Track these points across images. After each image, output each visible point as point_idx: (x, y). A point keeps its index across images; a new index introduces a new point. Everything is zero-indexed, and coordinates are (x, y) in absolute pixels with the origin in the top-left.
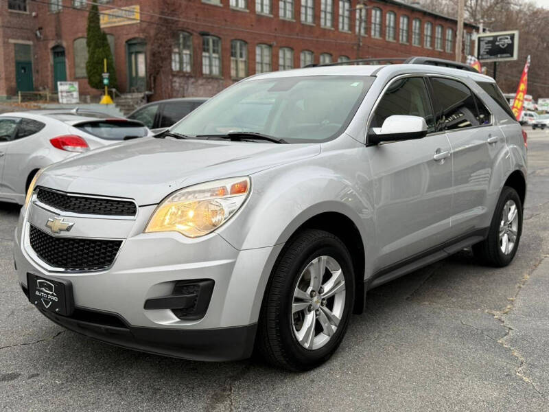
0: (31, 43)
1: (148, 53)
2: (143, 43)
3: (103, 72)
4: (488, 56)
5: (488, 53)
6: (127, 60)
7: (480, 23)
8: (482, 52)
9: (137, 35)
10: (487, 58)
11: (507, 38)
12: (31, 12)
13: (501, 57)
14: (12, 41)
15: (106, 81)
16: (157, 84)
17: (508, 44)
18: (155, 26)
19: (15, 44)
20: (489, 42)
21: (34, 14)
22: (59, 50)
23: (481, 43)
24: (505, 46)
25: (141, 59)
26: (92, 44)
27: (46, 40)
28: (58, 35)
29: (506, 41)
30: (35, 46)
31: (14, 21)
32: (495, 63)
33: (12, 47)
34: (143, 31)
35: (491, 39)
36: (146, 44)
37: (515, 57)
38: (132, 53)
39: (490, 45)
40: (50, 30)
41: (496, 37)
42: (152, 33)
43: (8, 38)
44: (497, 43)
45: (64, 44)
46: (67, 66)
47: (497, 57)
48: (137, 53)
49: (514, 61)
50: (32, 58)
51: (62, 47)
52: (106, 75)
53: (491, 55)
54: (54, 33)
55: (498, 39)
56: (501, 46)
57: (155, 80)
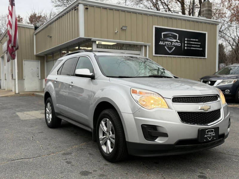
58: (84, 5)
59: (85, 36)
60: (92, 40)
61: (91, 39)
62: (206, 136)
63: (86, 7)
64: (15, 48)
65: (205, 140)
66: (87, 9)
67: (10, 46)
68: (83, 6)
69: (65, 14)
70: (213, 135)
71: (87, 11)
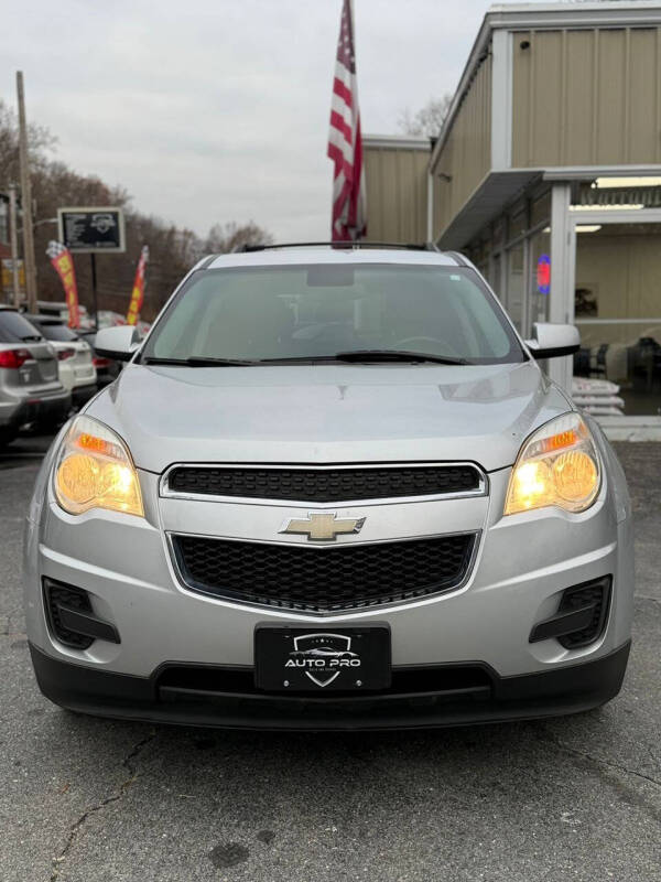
4: (81, 244)
5: (80, 239)
7: (10, 189)
8: (70, 237)
10: (79, 247)
11: (107, 218)
13: (101, 247)
17: (111, 228)
20: (79, 222)
23: (69, 223)
24: (107, 229)
29: (106, 221)
32: (93, 255)
35: (83, 217)
37: (123, 248)
39: (82, 226)
41: (90, 215)
44: (93, 225)
47: (95, 246)
49: (122, 254)
53: (86, 242)
55: (94, 217)
56: (99, 229)
58: (514, 32)
59: (513, 165)
60: (545, 177)
61: (541, 173)
62: (290, 663)
63: (524, 38)
64: (352, 233)
65: (286, 683)
66: (525, 45)
67: (338, 225)
68: (511, 35)
69: (472, 79)
70: (348, 663)
71: (529, 53)
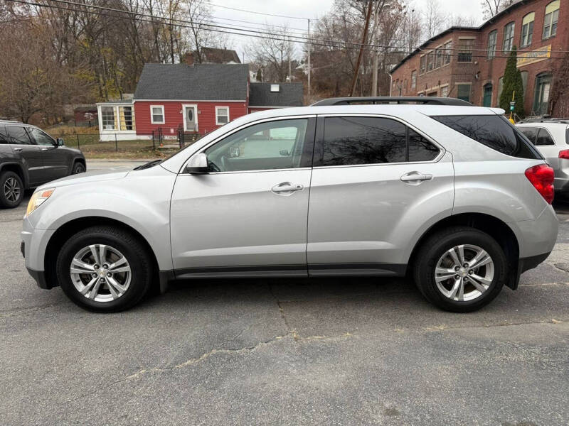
0: (471, 83)
1: (552, 84)
2: (550, 76)
3: (511, 101)
6: (535, 90)
9: (546, 70)
12: (474, 61)
14: (456, 83)
15: (512, 108)
16: (555, 108)
18: (562, 60)
19: (459, 85)
21: (476, 62)
22: (489, 86)
25: (547, 87)
26: (507, 81)
27: (482, 80)
28: (490, 76)
30: (473, 85)
31: (461, 69)
33: (456, 88)
34: (552, 65)
36: (552, 76)
38: (540, 84)
40: (484, 73)
42: (558, 66)
43: (454, 82)
45: (493, 82)
46: (492, 97)
48: (544, 83)
50: (470, 94)
51: (491, 85)
52: (512, 103)
54: (487, 75)
57: (554, 105)
